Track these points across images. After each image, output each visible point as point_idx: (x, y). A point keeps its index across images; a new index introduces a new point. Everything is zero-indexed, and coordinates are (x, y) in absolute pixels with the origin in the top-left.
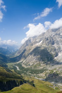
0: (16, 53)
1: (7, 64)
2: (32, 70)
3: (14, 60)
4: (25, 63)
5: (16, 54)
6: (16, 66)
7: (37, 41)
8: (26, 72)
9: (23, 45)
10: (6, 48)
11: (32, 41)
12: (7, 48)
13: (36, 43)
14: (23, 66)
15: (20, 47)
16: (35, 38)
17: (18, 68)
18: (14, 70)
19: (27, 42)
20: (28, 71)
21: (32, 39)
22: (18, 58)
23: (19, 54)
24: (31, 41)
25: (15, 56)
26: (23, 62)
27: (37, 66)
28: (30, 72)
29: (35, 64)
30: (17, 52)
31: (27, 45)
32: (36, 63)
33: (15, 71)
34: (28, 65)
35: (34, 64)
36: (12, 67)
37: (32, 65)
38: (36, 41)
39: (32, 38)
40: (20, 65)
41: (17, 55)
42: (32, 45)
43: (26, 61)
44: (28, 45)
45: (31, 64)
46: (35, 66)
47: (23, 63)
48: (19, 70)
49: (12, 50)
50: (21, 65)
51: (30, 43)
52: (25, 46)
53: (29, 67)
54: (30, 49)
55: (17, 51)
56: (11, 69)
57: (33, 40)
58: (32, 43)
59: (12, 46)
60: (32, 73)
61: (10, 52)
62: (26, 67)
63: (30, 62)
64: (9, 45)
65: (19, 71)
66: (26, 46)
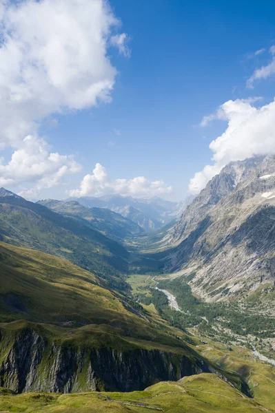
0: (166, 233)
1: (128, 281)
2: (236, 316)
3: (158, 263)
4: (205, 281)
5: (164, 239)
6: (164, 291)
7: (265, 181)
8: (211, 321)
9: (199, 198)
10: (124, 211)
11: (238, 180)
12: (128, 212)
13: (257, 190)
14: (197, 291)
15: (183, 209)
16: (255, 166)
17: (172, 298)
18: (156, 307)
19: (214, 184)
20: (220, 319)
21: (239, 172)
22: (173, 256)
23: (181, 241)
24: (233, 183)
25: (162, 248)
26: (198, 277)
27: (265, 302)
28: (229, 326)
29: (253, 289)
30: (171, 230)
31: (216, 199)
32: (257, 286)
33: (161, 312)
34: (218, 292)
35: (247, 288)
36: (148, 294)
37: (237, 293)
38: (258, 182)
39: (241, 166)
40: (181, 289)
41: (170, 241)
42: (240, 199)
43: (209, 273)
44: (218, 198)
45: (234, 288)
46: (254, 301)
47: (194, 280)
48: (177, 309)
49: (151, 222)
50: (188, 288)
51: (232, 189)
52: (206, 205)
53: (225, 299)
54: (231, 220)
55: (168, 226)
56: (142, 301)
57: (243, 174)
58: (240, 189)
59: (149, 202)
60: (239, 327)
61: (141, 230)
62: (208, 300)
63: (231, 276)
64: (138, 198)
65: (179, 314)
66: (209, 203)
